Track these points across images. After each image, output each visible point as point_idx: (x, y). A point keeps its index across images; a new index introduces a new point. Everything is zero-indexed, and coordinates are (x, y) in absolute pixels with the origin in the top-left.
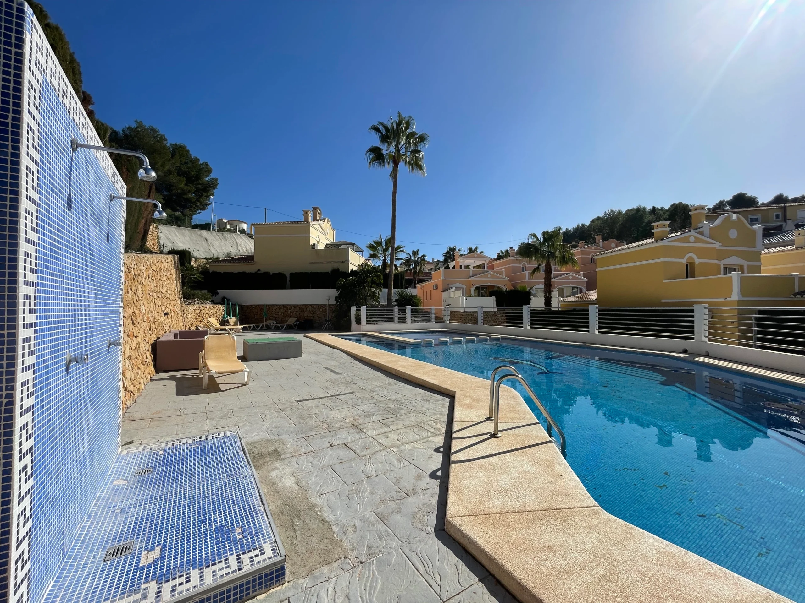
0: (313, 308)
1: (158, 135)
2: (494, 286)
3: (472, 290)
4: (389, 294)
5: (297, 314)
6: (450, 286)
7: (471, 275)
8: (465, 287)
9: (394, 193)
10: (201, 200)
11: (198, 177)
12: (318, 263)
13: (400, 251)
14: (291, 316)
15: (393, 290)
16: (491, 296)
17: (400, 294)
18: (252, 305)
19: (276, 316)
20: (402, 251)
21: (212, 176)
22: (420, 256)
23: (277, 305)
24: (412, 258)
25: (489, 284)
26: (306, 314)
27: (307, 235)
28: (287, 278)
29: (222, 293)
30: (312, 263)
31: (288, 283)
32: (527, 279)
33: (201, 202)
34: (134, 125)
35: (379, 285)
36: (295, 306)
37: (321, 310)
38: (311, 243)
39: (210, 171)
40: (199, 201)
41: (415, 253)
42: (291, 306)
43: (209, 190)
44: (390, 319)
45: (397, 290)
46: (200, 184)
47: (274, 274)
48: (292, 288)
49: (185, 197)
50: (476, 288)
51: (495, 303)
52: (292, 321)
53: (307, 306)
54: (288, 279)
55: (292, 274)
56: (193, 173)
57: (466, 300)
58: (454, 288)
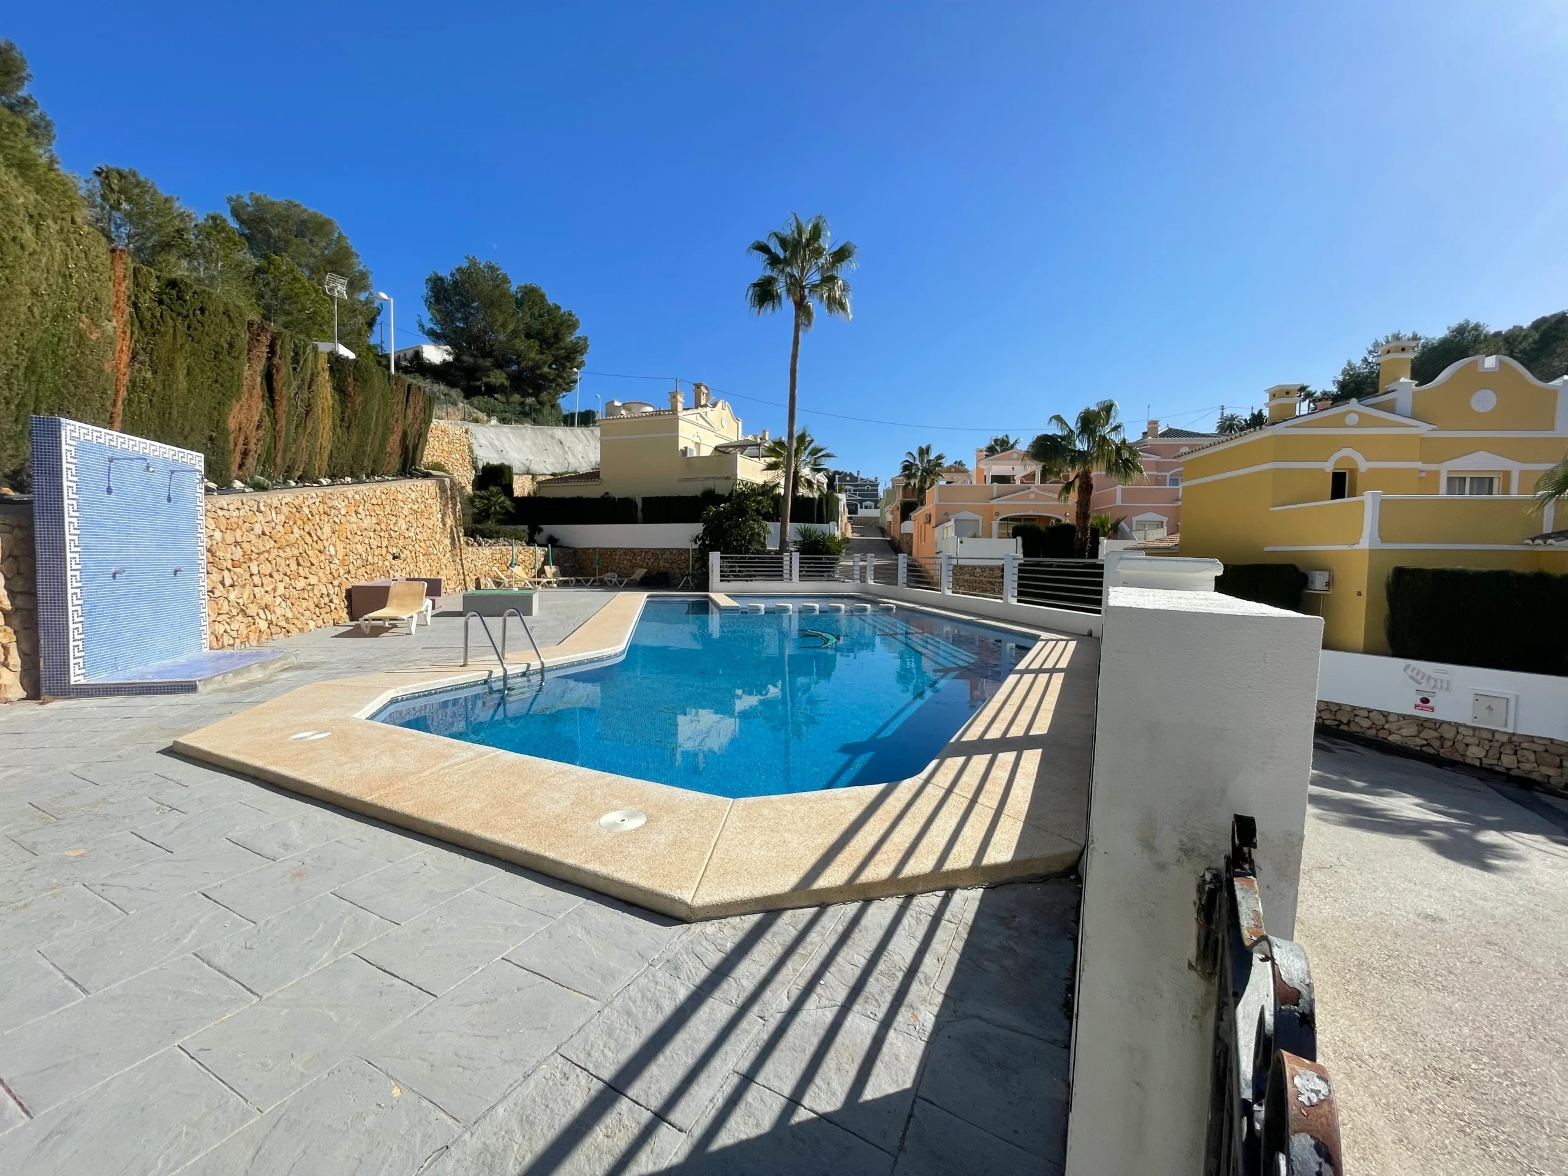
0: (672, 553)
1: (498, 275)
3: (995, 524)
4: (783, 532)
5: (650, 563)
6: (950, 517)
7: (995, 495)
8: (980, 518)
10: (565, 375)
11: (557, 337)
12: (691, 479)
14: (641, 567)
15: (790, 526)
17: (804, 534)
18: (588, 549)
19: (621, 566)
21: (578, 333)
22: (932, 457)
23: (621, 549)
24: (917, 462)
25: (1031, 513)
26: (662, 563)
27: (674, 434)
28: (636, 506)
29: (549, 529)
30: (680, 481)
31: (640, 514)
33: (564, 379)
34: (465, 265)
35: (768, 517)
36: (647, 551)
37: (683, 557)
38: (681, 447)
39: (573, 326)
40: (561, 377)
41: (924, 452)
42: (641, 550)
43: (574, 359)
44: (775, 572)
45: (797, 525)
46: (563, 348)
47: (619, 499)
48: (646, 521)
49: (538, 372)
50: (1003, 520)
51: (1020, 550)
52: (639, 573)
53: (663, 551)
54: (640, 507)
55: (644, 499)
56: (549, 332)
57: (961, 542)
58: (953, 520)
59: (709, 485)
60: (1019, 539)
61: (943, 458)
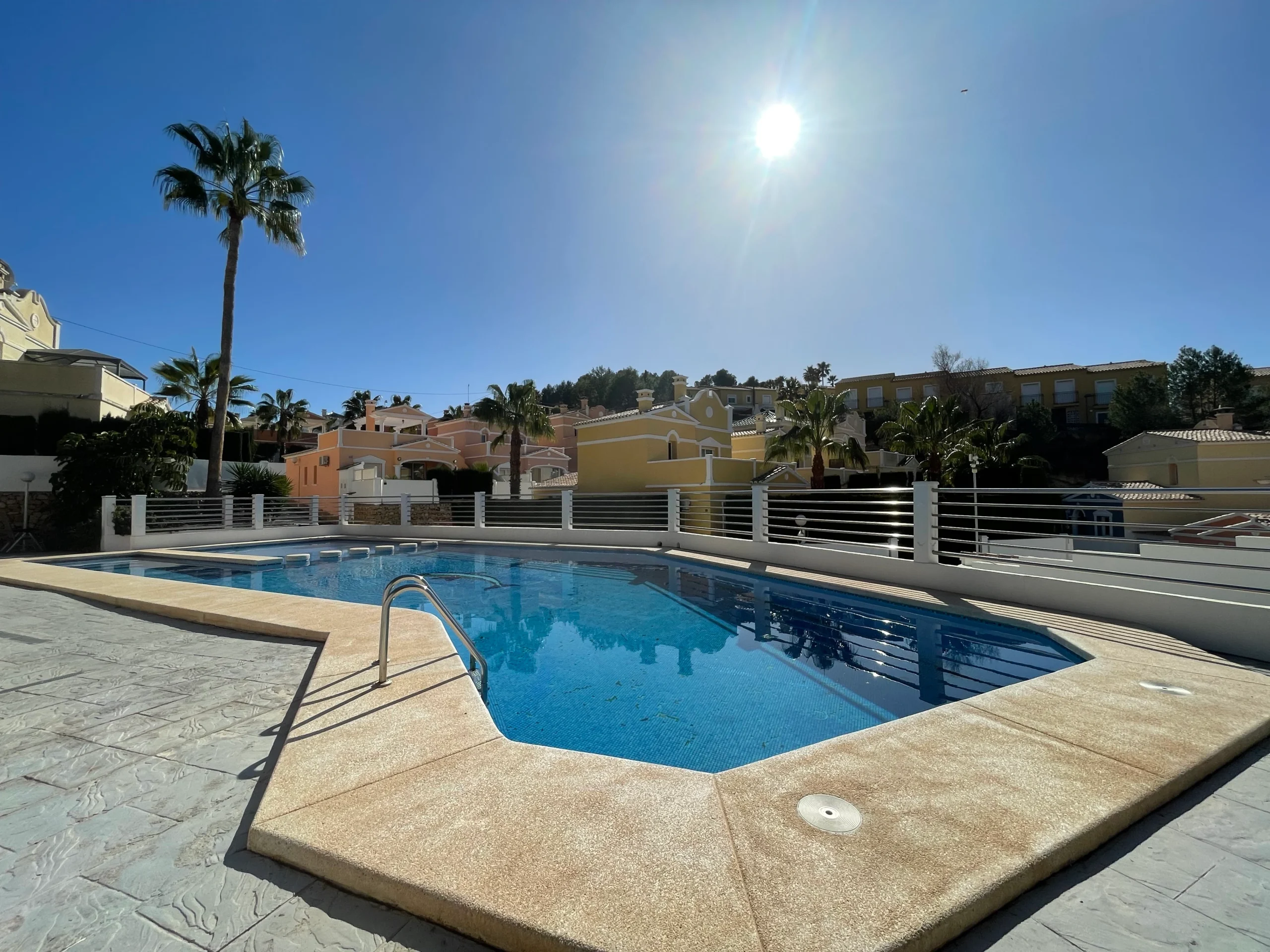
2: (436, 463)
3: (398, 469)
4: (213, 470)
6: (355, 460)
7: (396, 442)
8: (383, 462)
9: (230, 272)
13: (243, 388)
15: (222, 464)
16: (429, 478)
17: (240, 472)
20: (249, 388)
22: (294, 401)
24: (276, 404)
25: (428, 459)
32: (488, 454)
35: (184, 452)
41: (283, 396)
44: (213, 519)
45: (232, 463)
50: (405, 465)
51: (436, 490)
57: (385, 484)
58: (363, 463)
59: (56, 404)
60: (435, 481)
61: (306, 404)
